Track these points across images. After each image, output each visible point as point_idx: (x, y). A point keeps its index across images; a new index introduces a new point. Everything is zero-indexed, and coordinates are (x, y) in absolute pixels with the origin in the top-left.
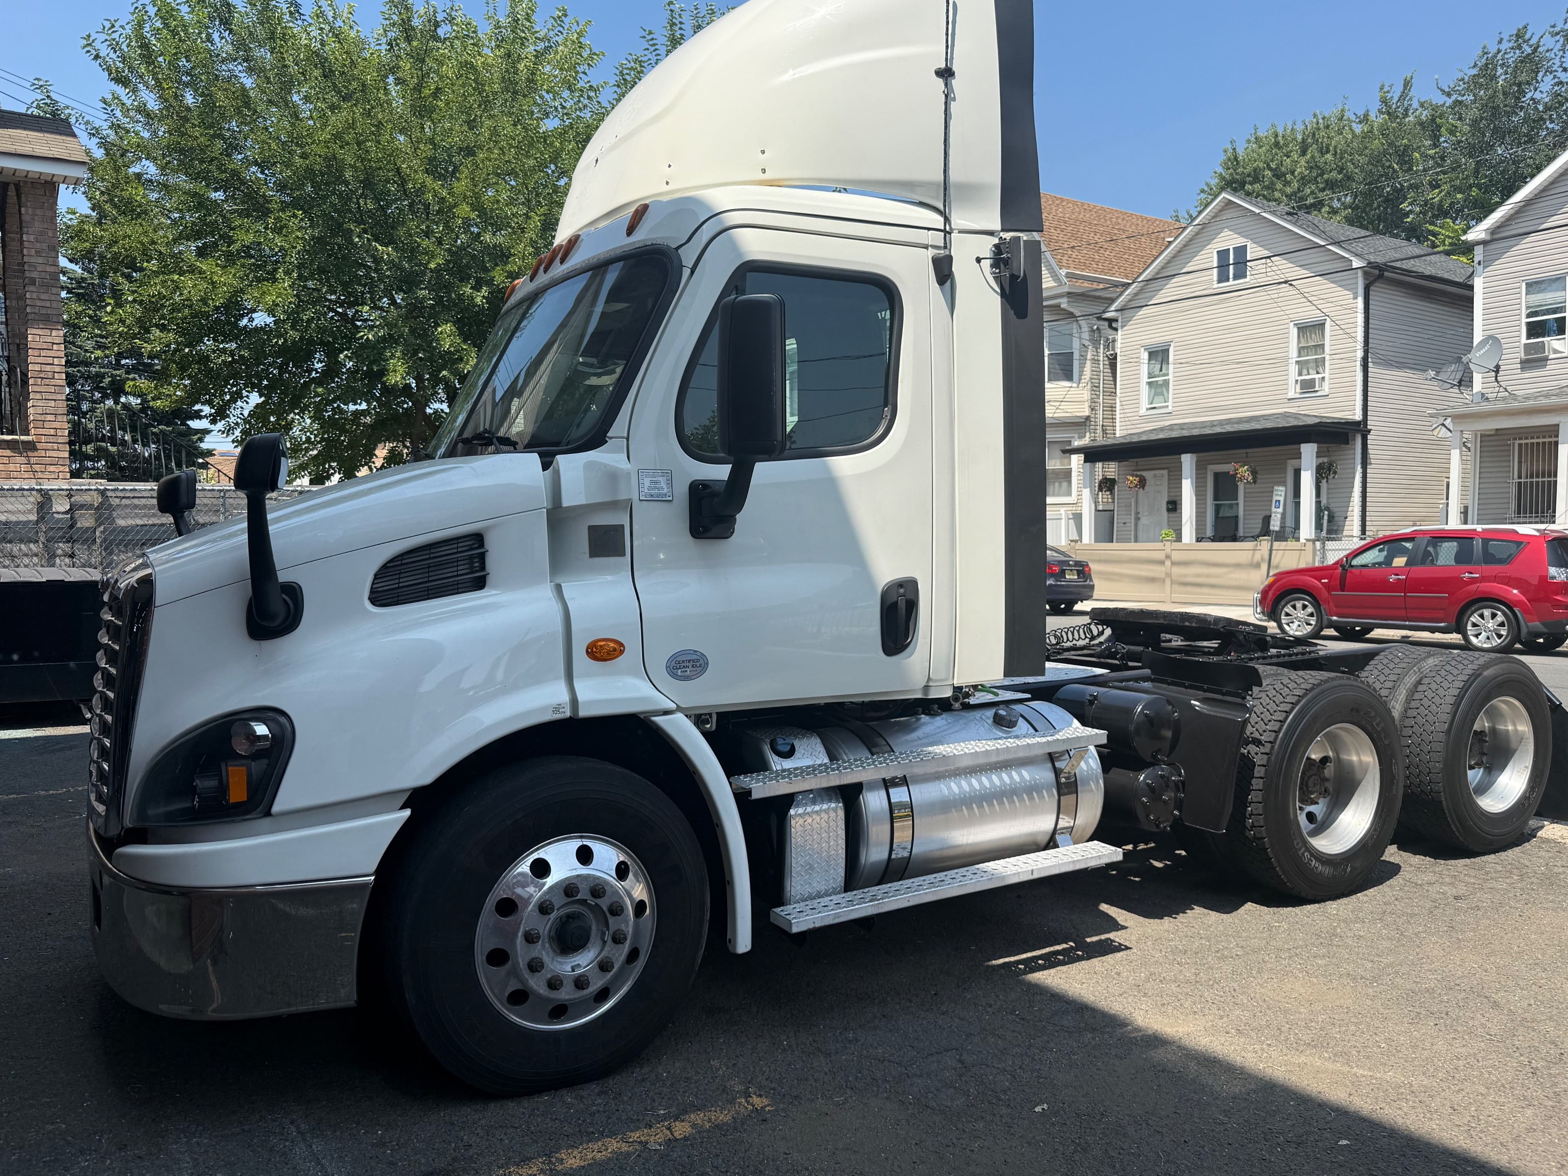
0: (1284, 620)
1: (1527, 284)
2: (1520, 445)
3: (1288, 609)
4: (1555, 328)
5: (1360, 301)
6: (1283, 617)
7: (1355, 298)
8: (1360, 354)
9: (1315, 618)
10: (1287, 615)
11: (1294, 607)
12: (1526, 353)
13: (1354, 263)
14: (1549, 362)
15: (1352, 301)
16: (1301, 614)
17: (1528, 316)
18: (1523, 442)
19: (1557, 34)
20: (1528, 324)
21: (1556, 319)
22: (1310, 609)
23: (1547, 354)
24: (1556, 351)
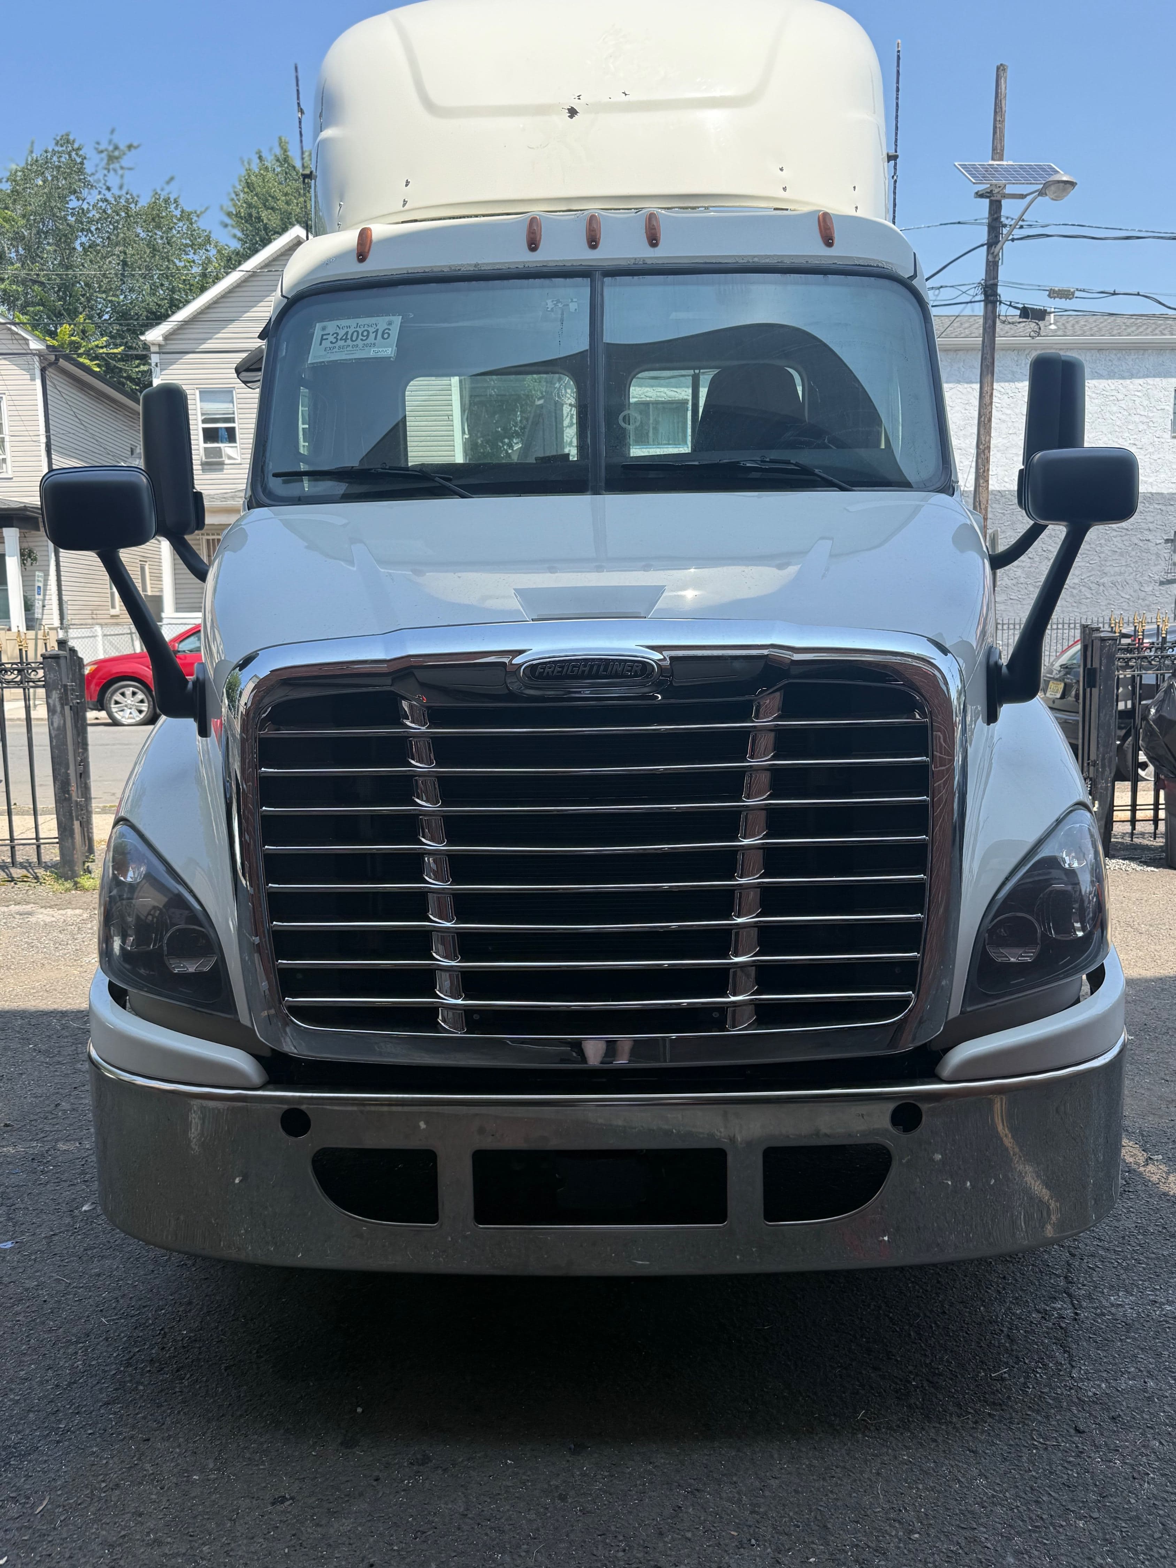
0: (114, 708)
1: (200, 392)
2: (208, 540)
3: (117, 697)
4: (226, 436)
5: (38, 382)
6: (113, 706)
7: (33, 379)
8: (43, 439)
9: (146, 704)
10: (117, 703)
11: (123, 694)
12: (207, 456)
13: (31, 343)
14: (225, 467)
15: (29, 382)
16: (129, 700)
17: (204, 421)
18: (210, 537)
19: (102, 152)
20: (205, 430)
21: (227, 429)
22: (140, 696)
23: (224, 459)
24: (230, 458)
